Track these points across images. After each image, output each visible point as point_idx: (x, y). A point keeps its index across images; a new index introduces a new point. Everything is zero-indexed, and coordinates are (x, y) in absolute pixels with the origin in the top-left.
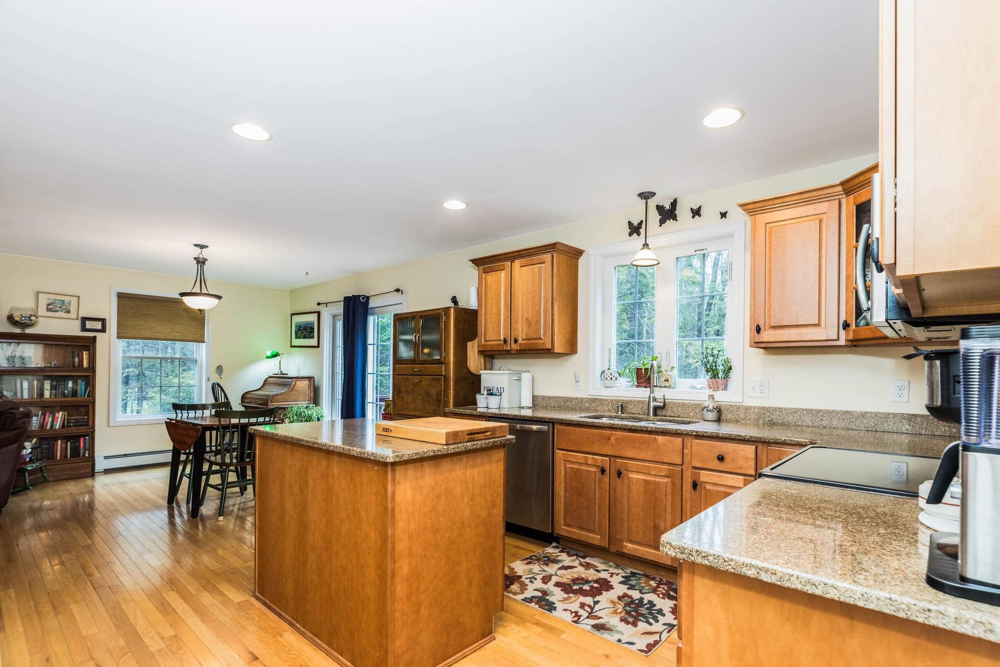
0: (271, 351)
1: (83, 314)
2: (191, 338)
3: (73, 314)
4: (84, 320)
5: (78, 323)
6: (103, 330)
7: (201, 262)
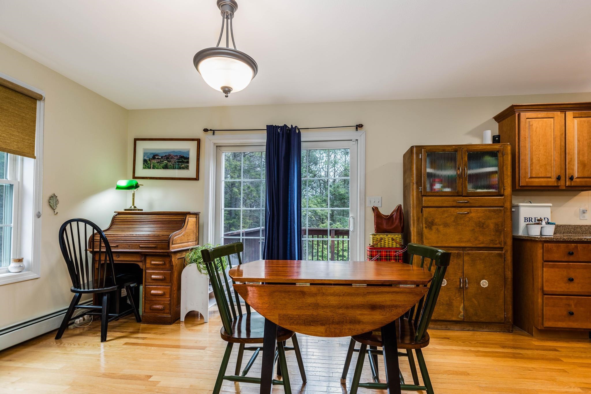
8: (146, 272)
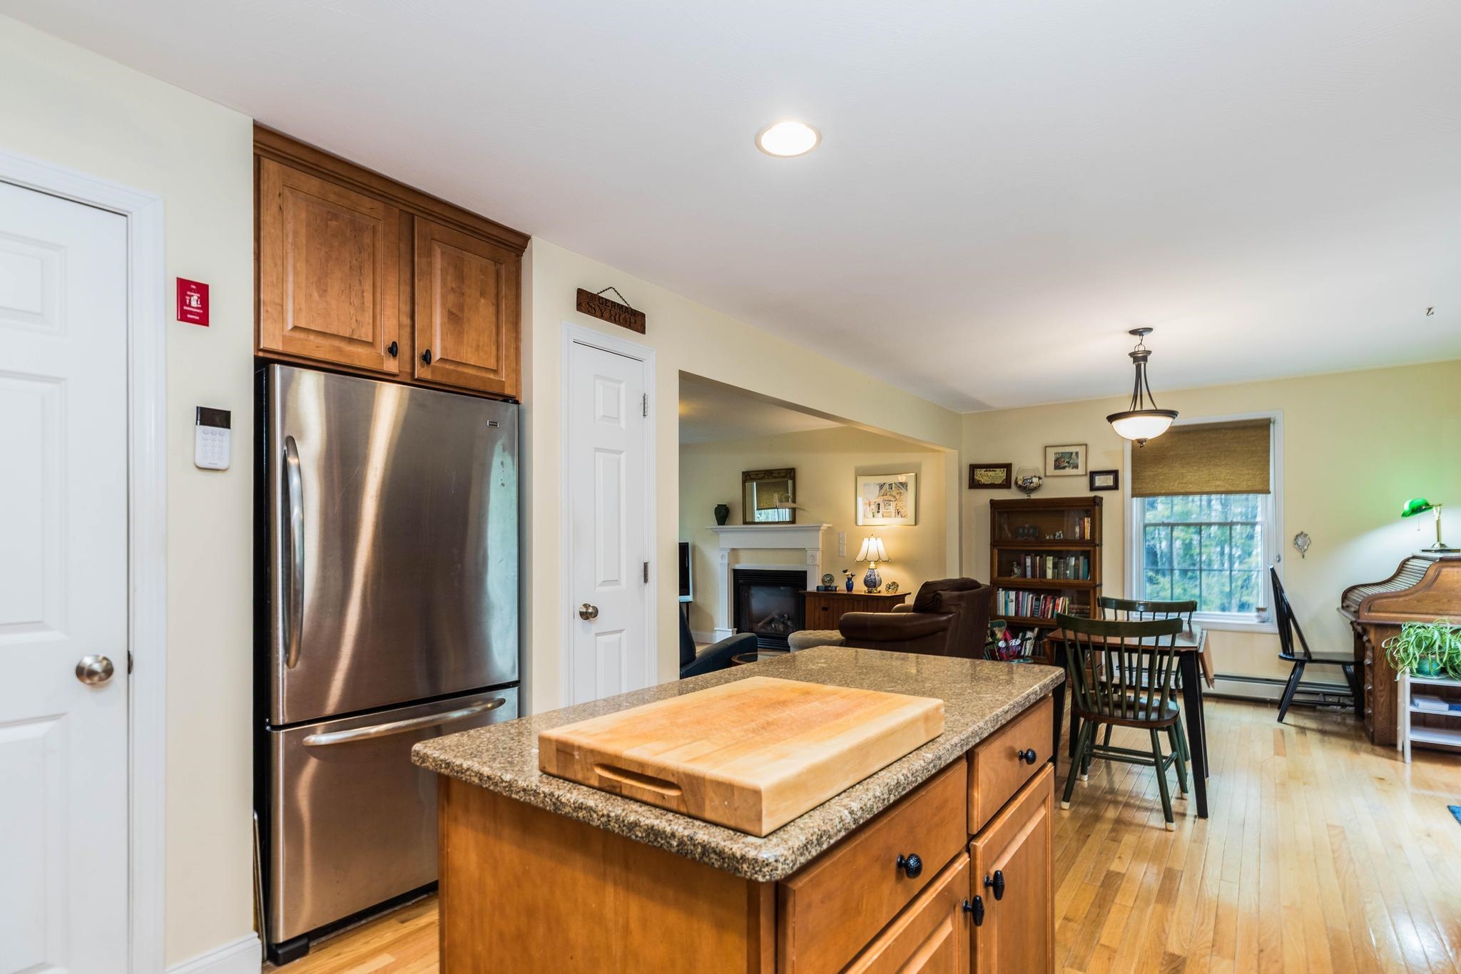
0: (1410, 501)
1: (1092, 467)
2: (1244, 487)
3: (1081, 471)
4: (1093, 474)
5: (1086, 480)
6: (1115, 487)
7: (1140, 358)
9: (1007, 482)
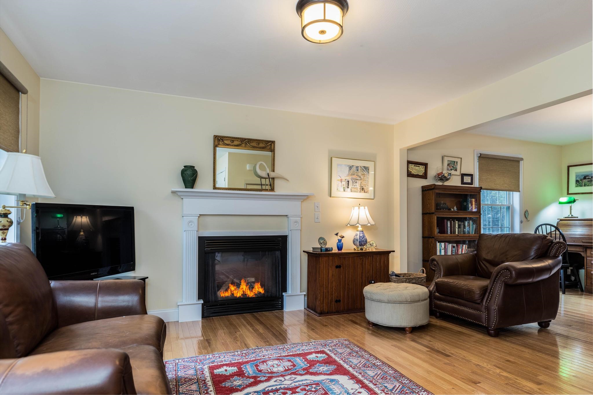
1: (463, 171)
2: (513, 188)
3: (458, 173)
4: (462, 175)
5: (460, 178)
6: (472, 183)
8: (586, 259)
9: (425, 175)
